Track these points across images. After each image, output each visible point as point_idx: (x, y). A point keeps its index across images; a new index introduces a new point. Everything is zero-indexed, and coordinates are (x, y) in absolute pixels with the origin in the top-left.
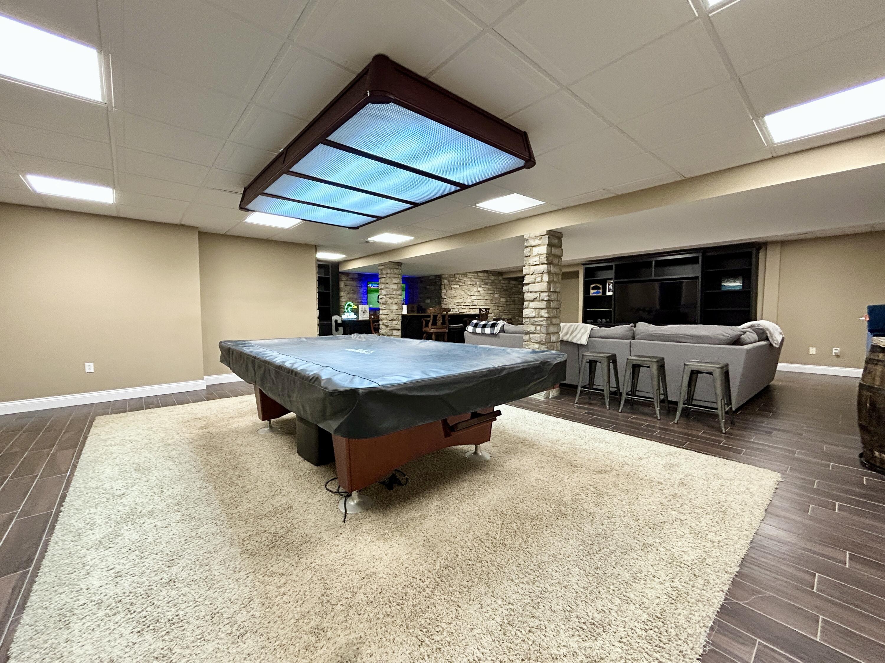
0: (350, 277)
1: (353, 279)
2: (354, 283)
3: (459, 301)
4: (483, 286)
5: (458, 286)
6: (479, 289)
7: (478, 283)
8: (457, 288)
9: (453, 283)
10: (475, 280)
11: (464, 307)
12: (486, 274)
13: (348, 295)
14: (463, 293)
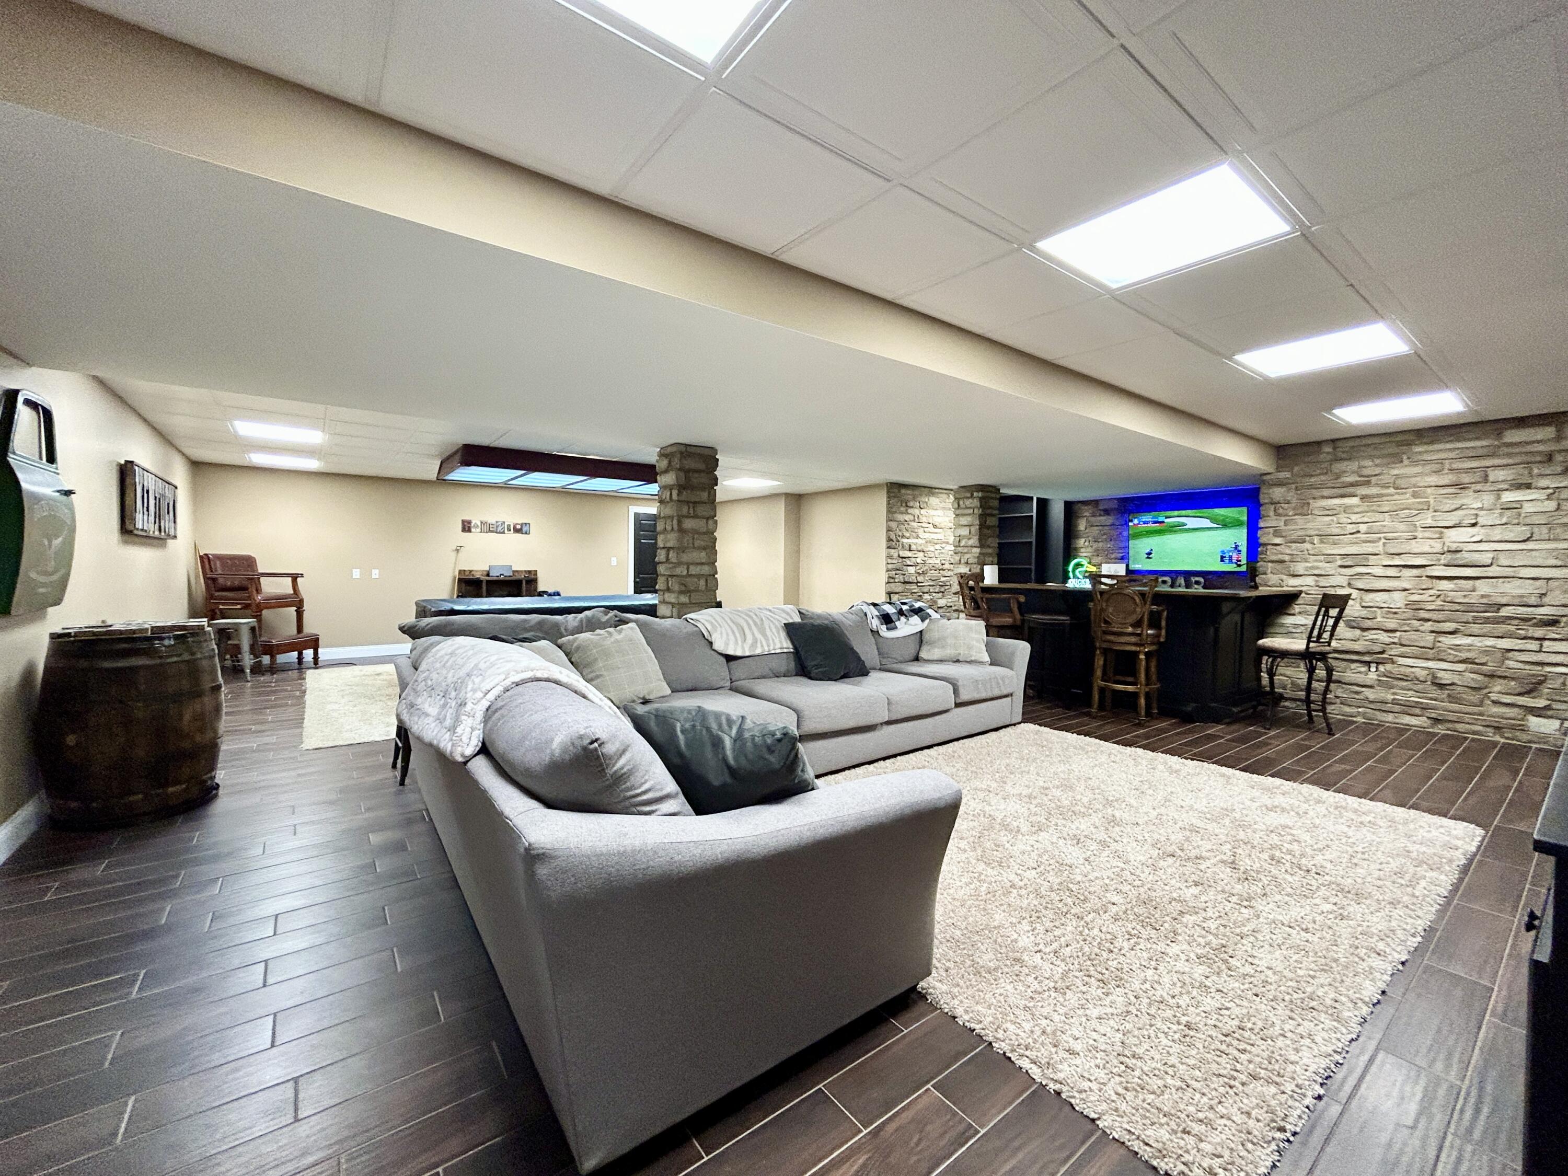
0: (1101, 508)
1: (1107, 512)
2: (1108, 520)
3: (1353, 550)
4: (1544, 482)
5: (1355, 501)
6: (1509, 497)
7: (1501, 474)
8: (1347, 509)
9: (1316, 493)
10: (1475, 464)
11: (1391, 572)
13: (1095, 545)
14: (1387, 521)
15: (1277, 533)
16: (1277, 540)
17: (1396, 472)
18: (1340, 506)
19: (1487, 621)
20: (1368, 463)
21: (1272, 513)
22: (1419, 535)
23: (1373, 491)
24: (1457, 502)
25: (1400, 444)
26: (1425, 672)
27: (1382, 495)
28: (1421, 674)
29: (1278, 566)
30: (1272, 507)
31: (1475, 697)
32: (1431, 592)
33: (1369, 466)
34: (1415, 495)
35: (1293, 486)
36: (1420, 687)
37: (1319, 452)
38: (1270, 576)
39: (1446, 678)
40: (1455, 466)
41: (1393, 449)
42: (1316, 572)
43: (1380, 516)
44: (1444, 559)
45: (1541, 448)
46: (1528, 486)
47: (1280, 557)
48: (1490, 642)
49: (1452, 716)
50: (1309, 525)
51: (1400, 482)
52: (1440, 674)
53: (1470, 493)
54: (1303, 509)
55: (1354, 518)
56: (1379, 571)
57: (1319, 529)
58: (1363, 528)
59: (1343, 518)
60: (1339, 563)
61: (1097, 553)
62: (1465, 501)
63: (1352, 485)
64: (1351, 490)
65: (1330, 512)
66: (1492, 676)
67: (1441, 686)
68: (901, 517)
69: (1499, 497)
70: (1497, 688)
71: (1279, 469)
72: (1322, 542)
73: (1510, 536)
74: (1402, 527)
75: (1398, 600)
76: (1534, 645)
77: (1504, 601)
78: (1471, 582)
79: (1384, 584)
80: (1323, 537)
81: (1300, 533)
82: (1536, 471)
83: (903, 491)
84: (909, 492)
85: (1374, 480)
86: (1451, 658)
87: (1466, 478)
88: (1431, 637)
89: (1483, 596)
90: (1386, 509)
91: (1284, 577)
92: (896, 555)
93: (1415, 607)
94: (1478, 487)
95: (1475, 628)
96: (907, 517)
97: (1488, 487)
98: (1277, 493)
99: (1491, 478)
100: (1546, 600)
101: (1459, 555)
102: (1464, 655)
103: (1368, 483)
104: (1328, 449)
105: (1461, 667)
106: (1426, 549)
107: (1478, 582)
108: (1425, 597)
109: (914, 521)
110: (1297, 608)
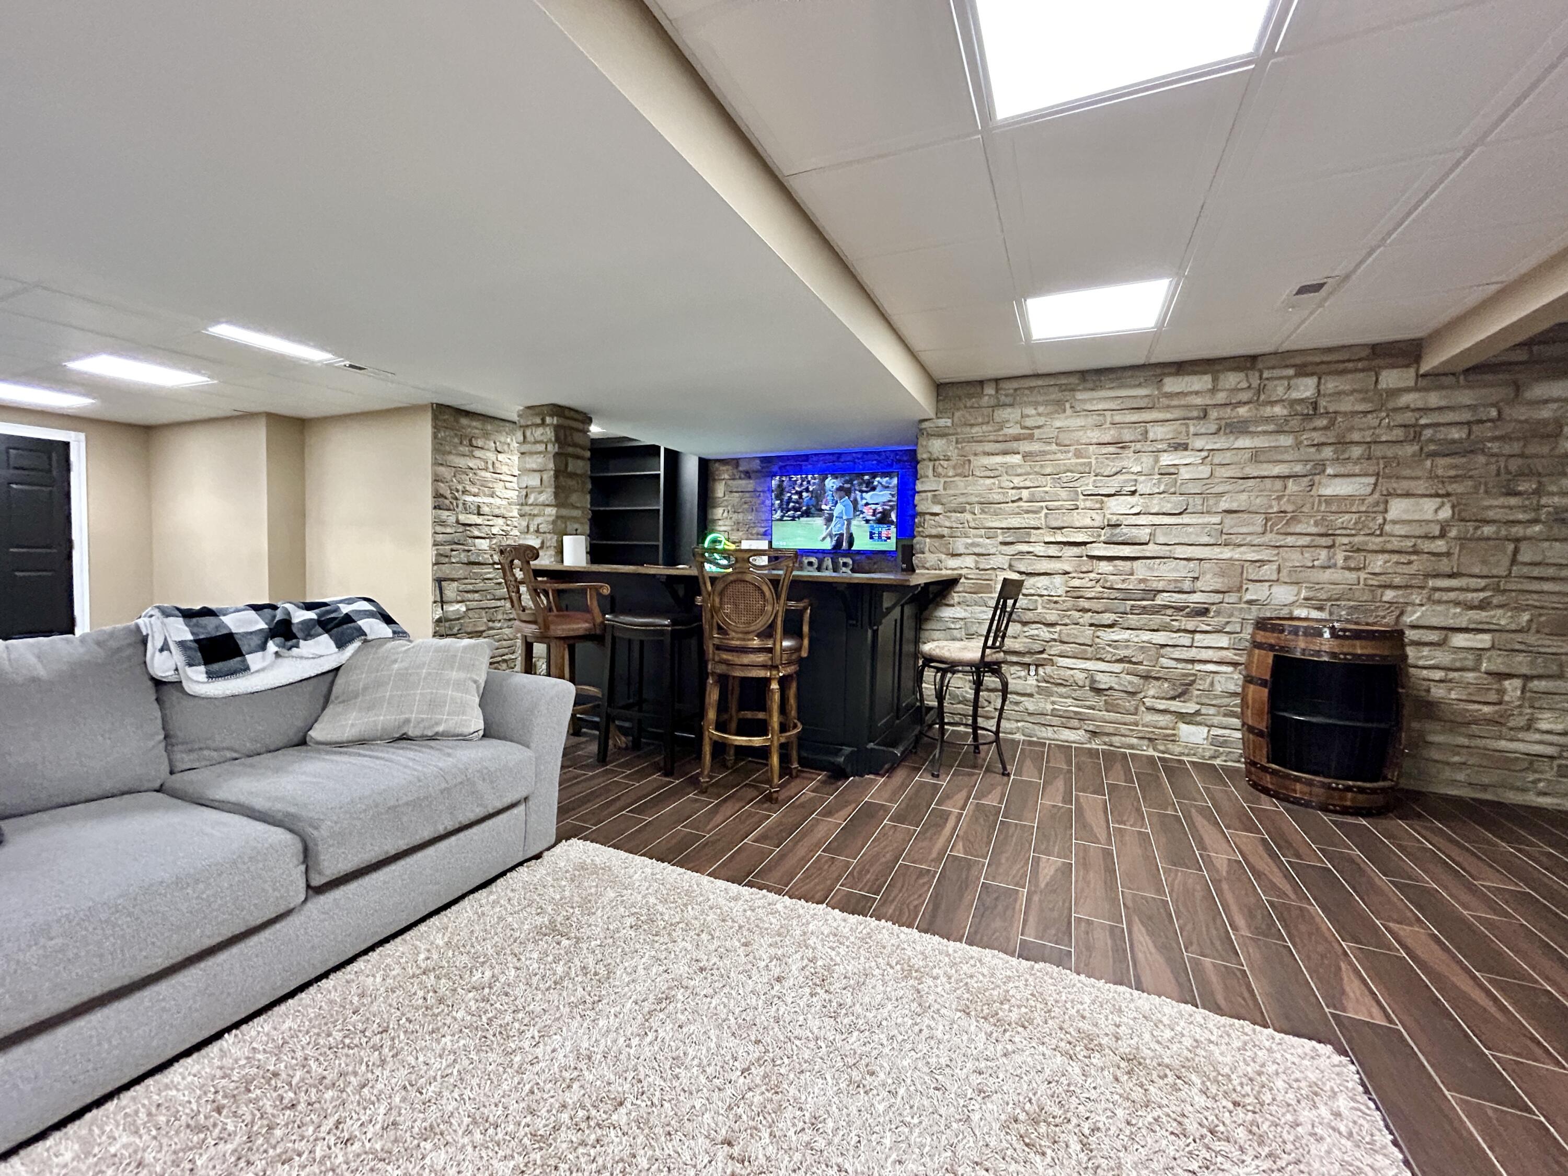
0: (741, 469)
1: (748, 475)
2: (750, 484)
3: (1015, 522)
4: (1199, 443)
5: (1016, 459)
6: (1167, 459)
7: (1157, 432)
8: (1009, 470)
9: (979, 448)
10: (1135, 417)
11: (1053, 551)
12: (1232, 379)
13: (735, 516)
14: (1048, 486)
15: (936, 500)
16: (937, 509)
17: (1058, 424)
18: (1003, 465)
19: (1144, 610)
20: (1031, 411)
21: (930, 473)
22: (1081, 504)
23: (1035, 447)
24: (1118, 465)
25: (1062, 388)
26: (1083, 675)
27: (1044, 453)
28: (1080, 677)
29: (937, 542)
30: (931, 464)
31: (1130, 704)
32: (1092, 575)
33: (1033, 415)
34: (1078, 454)
35: (953, 438)
36: (1078, 694)
37: (981, 395)
38: (927, 555)
39: (1104, 681)
40: (1118, 418)
41: (1055, 395)
42: (977, 550)
43: (1042, 480)
44: (1105, 534)
45: (1198, 401)
46: (1185, 447)
47: (940, 530)
48: (1146, 636)
49: (1109, 728)
50: (970, 490)
51: (1065, 438)
52: (1099, 677)
53: (1129, 453)
54: (964, 469)
55: (1017, 481)
56: (1039, 549)
57: (980, 495)
58: (1025, 494)
59: (1005, 481)
60: (1000, 539)
61: (737, 526)
62: (1125, 463)
63: (1017, 438)
64: (1015, 445)
65: (992, 473)
66: (1146, 677)
67: (1098, 691)
68: (462, 462)
69: (1157, 461)
70: (1151, 692)
71: (939, 413)
72: (983, 512)
73: (1168, 508)
74: (1063, 494)
75: (1058, 585)
76: (1185, 640)
77: (1160, 586)
78: (1128, 564)
79: (1044, 566)
80: (986, 504)
81: (962, 499)
82: (1192, 430)
83: (464, 421)
84: (474, 424)
85: (1036, 432)
86: (1109, 658)
87: (1127, 435)
88: (1089, 631)
89: (1141, 581)
90: (1048, 471)
91: (944, 556)
92: (453, 519)
93: (1075, 594)
94: (1139, 446)
95: (1133, 620)
96: (472, 463)
97: (1148, 447)
98: (937, 446)
99: (1151, 436)
100: (1199, 585)
101: (1118, 530)
102: (1122, 653)
103: (1031, 437)
104: (990, 390)
105: (1117, 667)
106: (1088, 522)
107: (1137, 564)
108: (1085, 582)
109: (486, 469)
110: (955, 597)
